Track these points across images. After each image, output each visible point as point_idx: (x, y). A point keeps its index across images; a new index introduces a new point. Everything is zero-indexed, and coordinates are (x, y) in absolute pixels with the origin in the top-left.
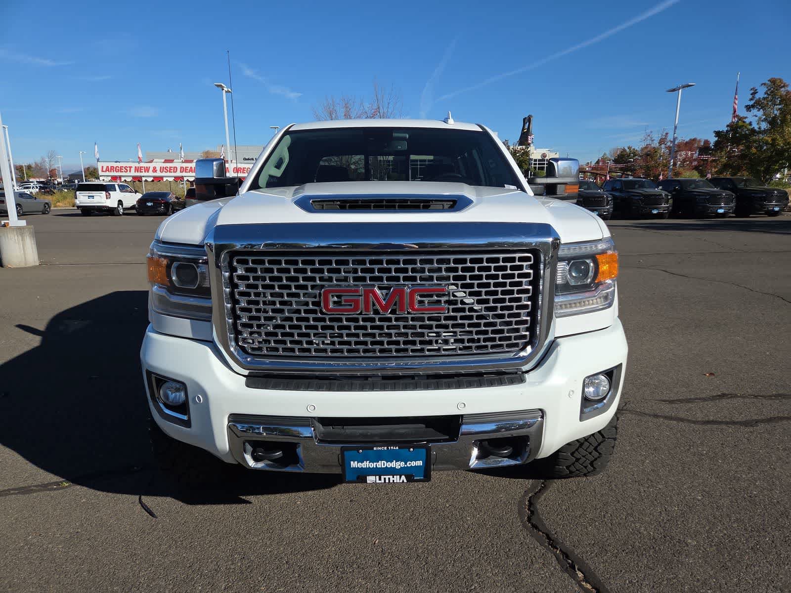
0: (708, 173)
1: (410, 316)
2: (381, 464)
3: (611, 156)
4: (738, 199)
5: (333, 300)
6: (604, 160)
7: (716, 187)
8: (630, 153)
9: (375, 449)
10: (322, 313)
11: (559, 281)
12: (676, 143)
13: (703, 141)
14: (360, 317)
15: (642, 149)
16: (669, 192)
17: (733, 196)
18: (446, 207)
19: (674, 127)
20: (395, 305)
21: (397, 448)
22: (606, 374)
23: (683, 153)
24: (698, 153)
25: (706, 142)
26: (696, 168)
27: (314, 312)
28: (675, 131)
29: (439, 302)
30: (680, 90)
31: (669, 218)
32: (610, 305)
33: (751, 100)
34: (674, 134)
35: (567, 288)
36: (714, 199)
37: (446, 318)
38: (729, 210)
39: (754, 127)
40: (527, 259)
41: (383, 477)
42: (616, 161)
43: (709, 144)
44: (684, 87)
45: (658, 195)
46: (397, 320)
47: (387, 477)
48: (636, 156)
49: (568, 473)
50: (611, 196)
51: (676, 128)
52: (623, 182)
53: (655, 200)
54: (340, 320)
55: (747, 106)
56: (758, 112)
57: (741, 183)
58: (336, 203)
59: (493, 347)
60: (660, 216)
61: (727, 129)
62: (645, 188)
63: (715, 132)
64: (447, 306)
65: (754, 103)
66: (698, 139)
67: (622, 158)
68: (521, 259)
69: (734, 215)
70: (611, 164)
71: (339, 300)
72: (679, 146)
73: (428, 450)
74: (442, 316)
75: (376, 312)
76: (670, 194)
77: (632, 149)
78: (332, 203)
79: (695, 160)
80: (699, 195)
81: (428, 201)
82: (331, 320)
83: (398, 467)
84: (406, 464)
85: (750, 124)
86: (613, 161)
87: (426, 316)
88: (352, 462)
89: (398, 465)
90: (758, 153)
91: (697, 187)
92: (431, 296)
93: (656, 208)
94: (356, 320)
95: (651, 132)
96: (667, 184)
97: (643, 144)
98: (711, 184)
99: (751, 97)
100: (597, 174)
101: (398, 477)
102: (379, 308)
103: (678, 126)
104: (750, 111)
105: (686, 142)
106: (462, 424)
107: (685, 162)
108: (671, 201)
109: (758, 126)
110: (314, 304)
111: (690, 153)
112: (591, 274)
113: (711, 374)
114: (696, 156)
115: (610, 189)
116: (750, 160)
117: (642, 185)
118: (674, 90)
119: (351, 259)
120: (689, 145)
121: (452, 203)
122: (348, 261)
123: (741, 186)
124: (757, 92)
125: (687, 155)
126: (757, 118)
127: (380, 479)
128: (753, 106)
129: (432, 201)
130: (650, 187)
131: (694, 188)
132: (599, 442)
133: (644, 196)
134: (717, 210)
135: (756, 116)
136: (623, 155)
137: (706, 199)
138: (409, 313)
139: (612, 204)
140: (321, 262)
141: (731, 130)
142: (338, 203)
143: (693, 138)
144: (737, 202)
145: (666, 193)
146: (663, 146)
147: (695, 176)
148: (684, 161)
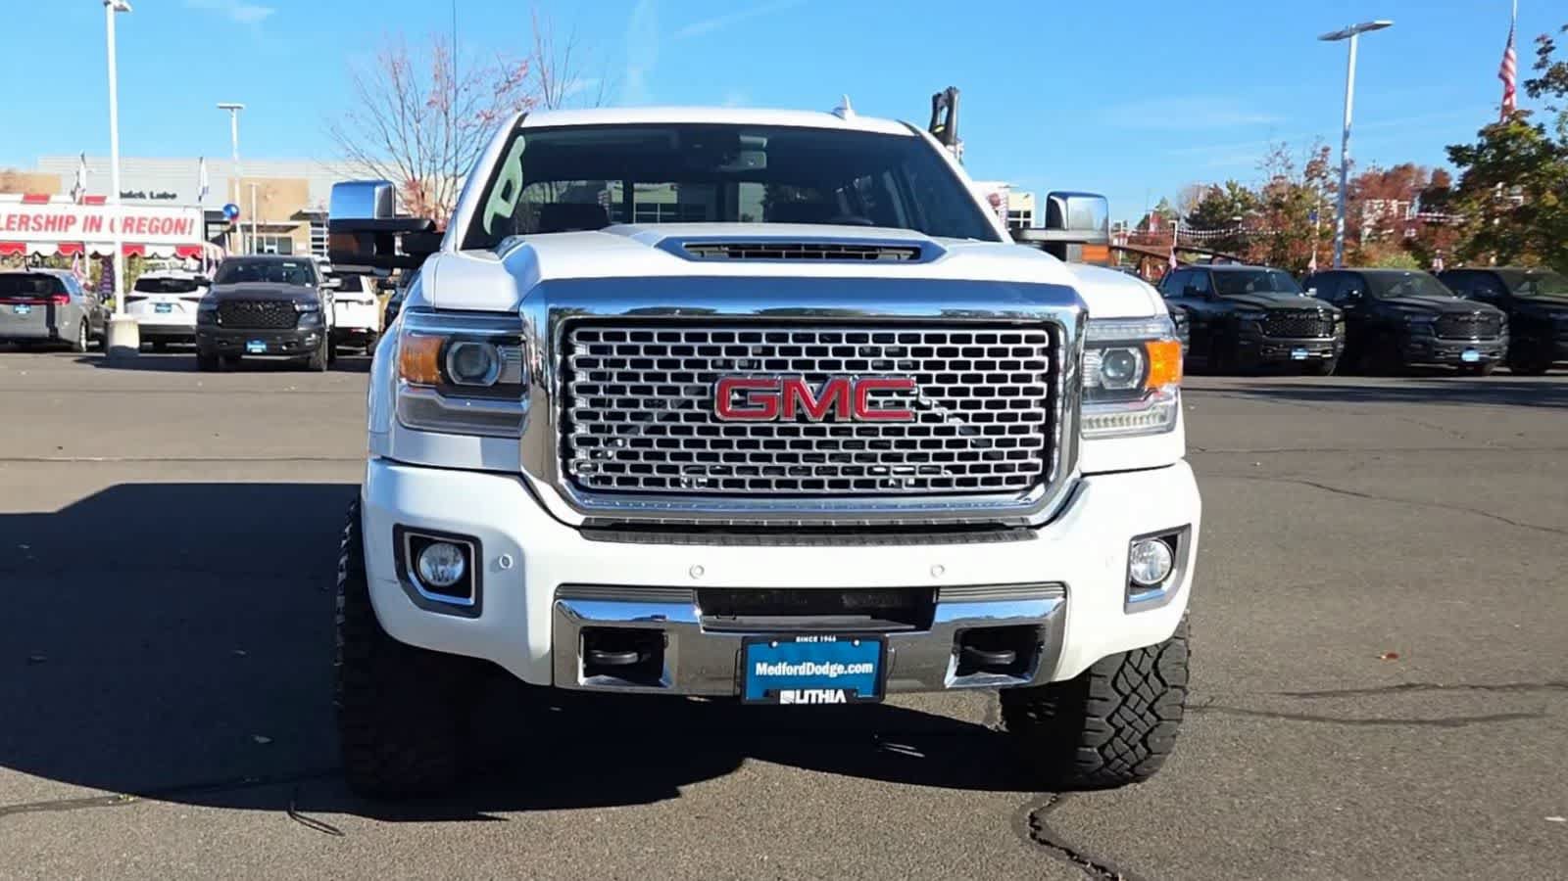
0: (1434, 256)
1: (855, 426)
2: (806, 669)
3: (1181, 206)
4: (1516, 325)
5: (732, 398)
6: (1160, 218)
7: (1456, 294)
8: (1233, 200)
9: (798, 639)
10: (714, 419)
11: (1088, 382)
12: (1349, 176)
13: (1431, 172)
14: (776, 426)
15: (1266, 191)
16: (1334, 303)
17: (1499, 316)
18: (904, 258)
19: (1341, 132)
20: (833, 407)
21: (834, 639)
22: (1166, 539)
23: (1378, 204)
24: (1417, 204)
25: (1440, 175)
26: (1408, 245)
27: (701, 418)
28: (1344, 145)
29: (901, 404)
30: (1354, 39)
31: (1338, 372)
32: (1170, 429)
33: (1539, 66)
34: (1344, 150)
35: (1100, 393)
36: (1451, 323)
37: (912, 431)
38: (1493, 354)
39: (1549, 139)
40: (1039, 340)
41: (807, 693)
42: (1195, 222)
43: (1448, 181)
44: (1363, 29)
45: (1305, 311)
46: (834, 432)
47: (814, 693)
48: (1249, 208)
49: (1102, 763)
50: (1183, 310)
51: (1346, 135)
52: (1211, 274)
53: (1297, 324)
54: (742, 431)
55: (1528, 83)
56: (1558, 99)
57: (1520, 285)
58: (723, 249)
59: (985, 482)
60: (1312, 367)
61: (1479, 141)
62: (1273, 291)
63: (1449, 148)
64: (914, 410)
65: (1548, 75)
66: (1417, 165)
67: (1211, 214)
68: (1030, 339)
69: (1507, 370)
70: (1181, 226)
71: (743, 398)
72: (1364, 182)
73: (884, 645)
74: (907, 426)
75: (802, 418)
76: (1335, 309)
77: (1237, 191)
78: (716, 249)
79: (1411, 223)
80: (1413, 314)
81: (874, 248)
82: (728, 431)
83: (833, 675)
84: (846, 669)
85: (1540, 130)
86: (1187, 221)
87: (881, 426)
88: (758, 665)
89: (833, 670)
90: (1560, 206)
91: (1409, 291)
92: (889, 394)
93: (1302, 346)
94: (768, 432)
95: (1284, 144)
96: (1329, 282)
97: (1266, 177)
98: (1443, 287)
99: (1538, 59)
100: (1144, 254)
101: (833, 692)
102: (807, 411)
103: (1352, 129)
104: (1538, 96)
105: (1386, 175)
106: (937, 603)
107: (1381, 229)
108: (1339, 328)
109: (1559, 137)
110: (701, 404)
111: (1394, 204)
112: (1138, 372)
113: (1392, 656)
114: (1413, 212)
115: (1181, 292)
116: (1545, 223)
117: (1264, 284)
118: (1337, 37)
119: (764, 332)
120: (1392, 182)
121: (911, 253)
122: (760, 335)
123: (1523, 291)
124: (1552, 48)
125: (1387, 209)
126: (1557, 114)
127: (802, 697)
128: (1544, 84)
129: (880, 248)
130: (1285, 289)
131: (1400, 296)
132: (1157, 693)
133: (1271, 312)
134: (1460, 354)
135: (1554, 110)
136: (1212, 205)
137: (1433, 324)
138: (855, 421)
139: (1186, 331)
140: (716, 338)
141: (1490, 146)
142: (727, 249)
143: (1402, 164)
144: (1512, 333)
145: (1328, 306)
146: (1317, 181)
147: (1408, 264)
148: (1380, 225)
